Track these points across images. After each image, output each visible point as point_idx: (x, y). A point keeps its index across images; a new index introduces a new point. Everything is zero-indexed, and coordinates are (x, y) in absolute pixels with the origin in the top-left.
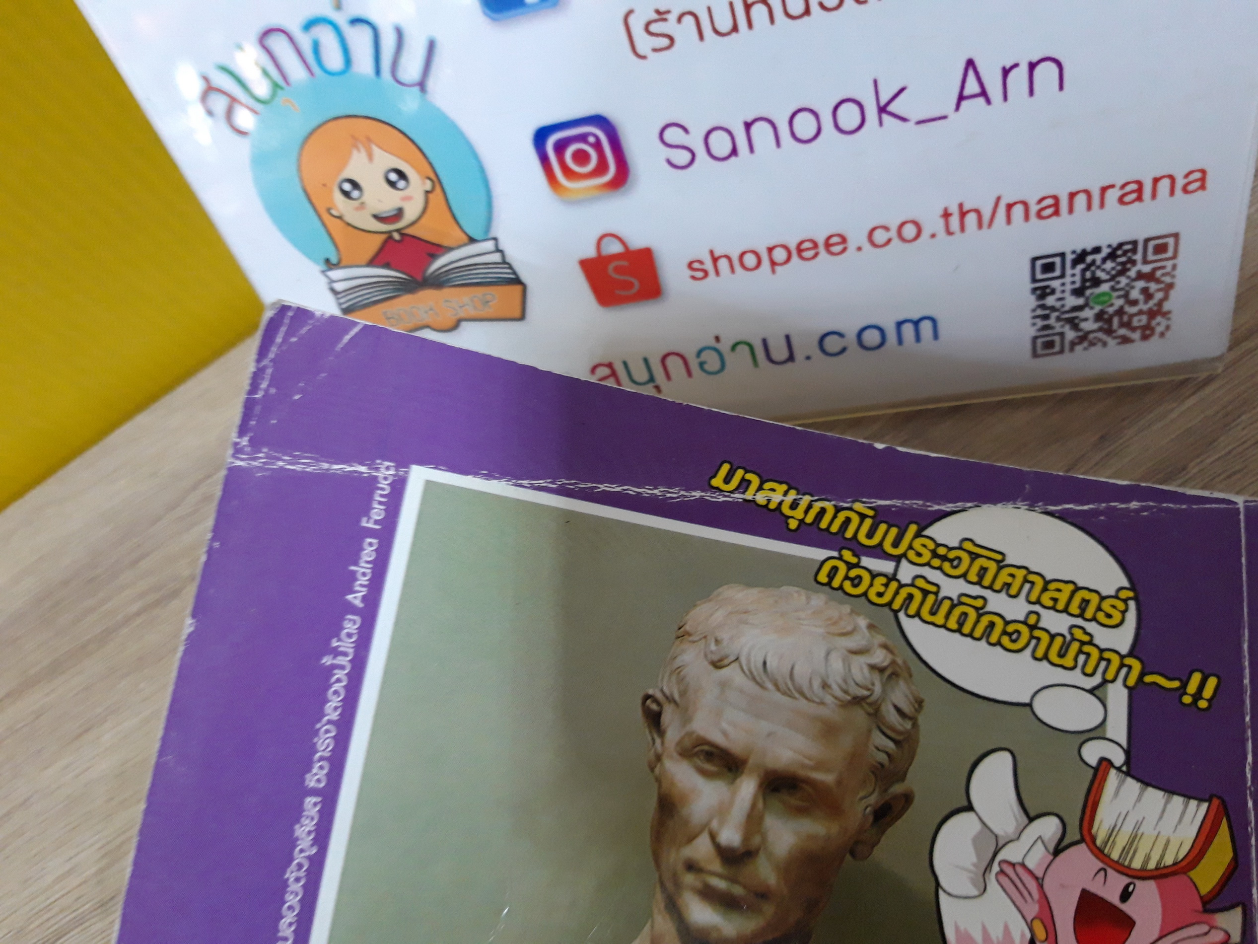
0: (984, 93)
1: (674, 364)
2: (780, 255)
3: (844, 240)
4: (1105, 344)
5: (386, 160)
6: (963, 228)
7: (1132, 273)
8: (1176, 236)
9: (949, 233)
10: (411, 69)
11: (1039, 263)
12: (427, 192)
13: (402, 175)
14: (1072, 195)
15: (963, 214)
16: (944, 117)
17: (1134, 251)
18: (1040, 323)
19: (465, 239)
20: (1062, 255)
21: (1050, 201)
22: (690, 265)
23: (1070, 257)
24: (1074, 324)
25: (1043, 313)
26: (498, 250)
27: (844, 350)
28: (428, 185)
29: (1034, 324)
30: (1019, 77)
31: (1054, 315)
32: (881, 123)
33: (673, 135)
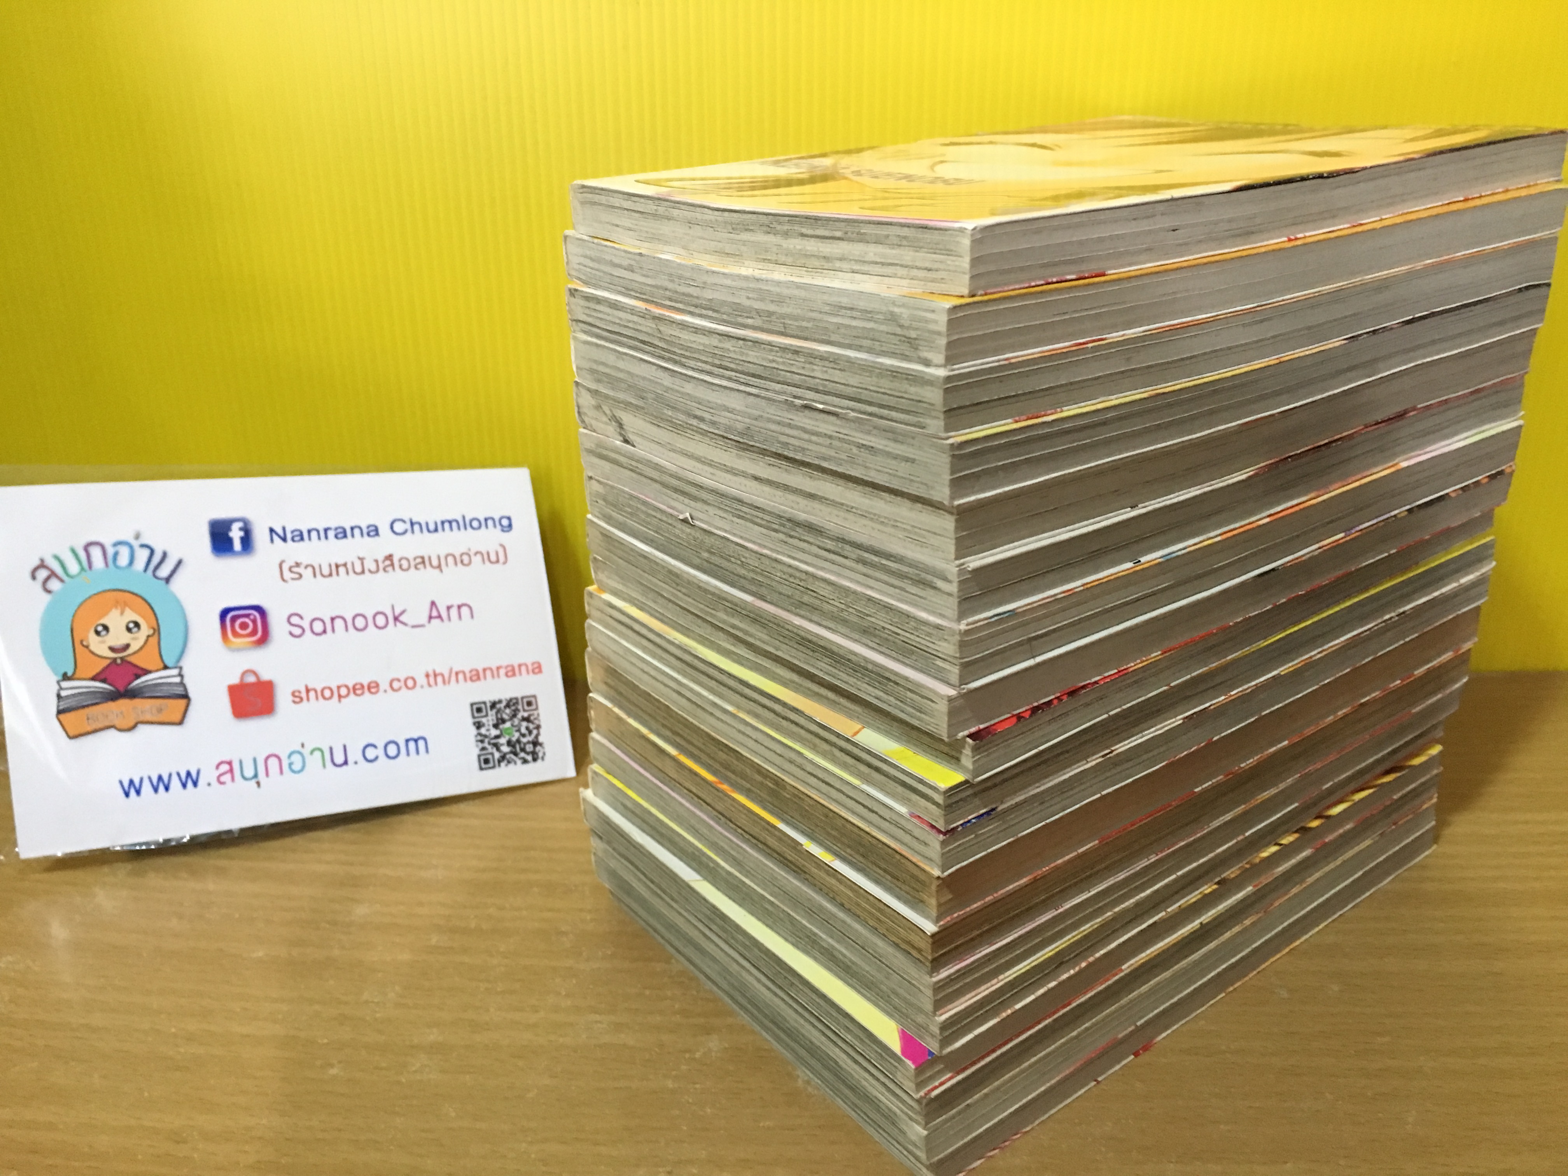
0: (439, 617)
1: (273, 762)
2: (344, 691)
3: (377, 685)
4: (515, 763)
5: (131, 615)
6: (436, 683)
7: (519, 716)
8: (534, 697)
9: (430, 685)
10: (164, 572)
11: (475, 707)
12: (148, 636)
13: (137, 625)
14: (484, 670)
15: (435, 675)
16: (422, 626)
17: (517, 703)
18: (481, 745)
19: (162, 666)
20: (484, 703)
21: (474, 673)
22: (293, 694)
23: (488, 705)
24: (497, 746)
25: (481, 740)
26: (181, 675)
27: (377, 758)
28: (151, 632)
29: (477, 746)
30: (454, 612)
31: (486, 740)
32: (395, 625)
33: (295, 620)
